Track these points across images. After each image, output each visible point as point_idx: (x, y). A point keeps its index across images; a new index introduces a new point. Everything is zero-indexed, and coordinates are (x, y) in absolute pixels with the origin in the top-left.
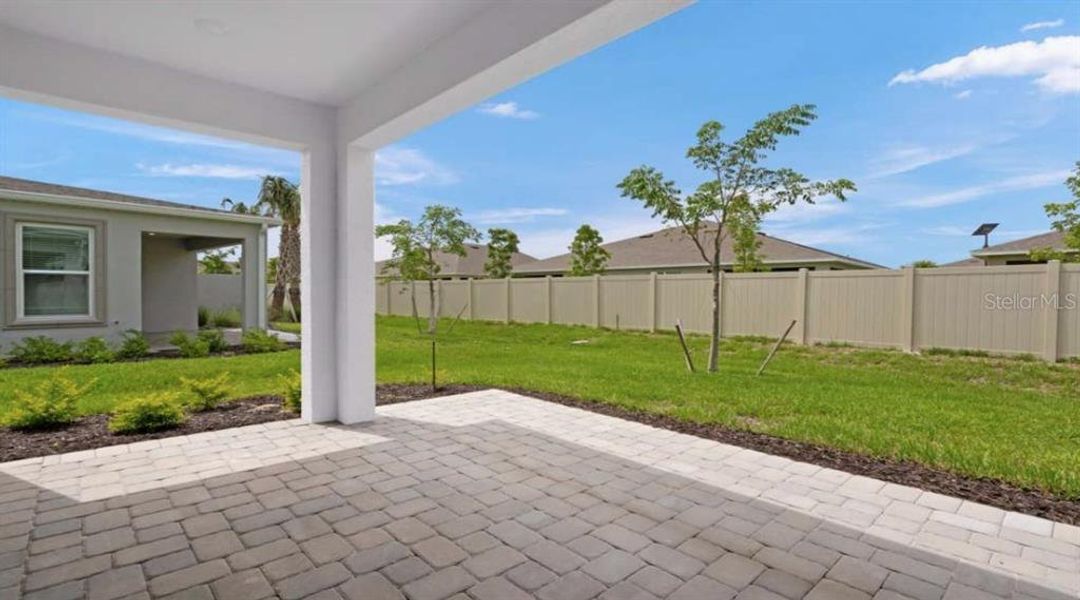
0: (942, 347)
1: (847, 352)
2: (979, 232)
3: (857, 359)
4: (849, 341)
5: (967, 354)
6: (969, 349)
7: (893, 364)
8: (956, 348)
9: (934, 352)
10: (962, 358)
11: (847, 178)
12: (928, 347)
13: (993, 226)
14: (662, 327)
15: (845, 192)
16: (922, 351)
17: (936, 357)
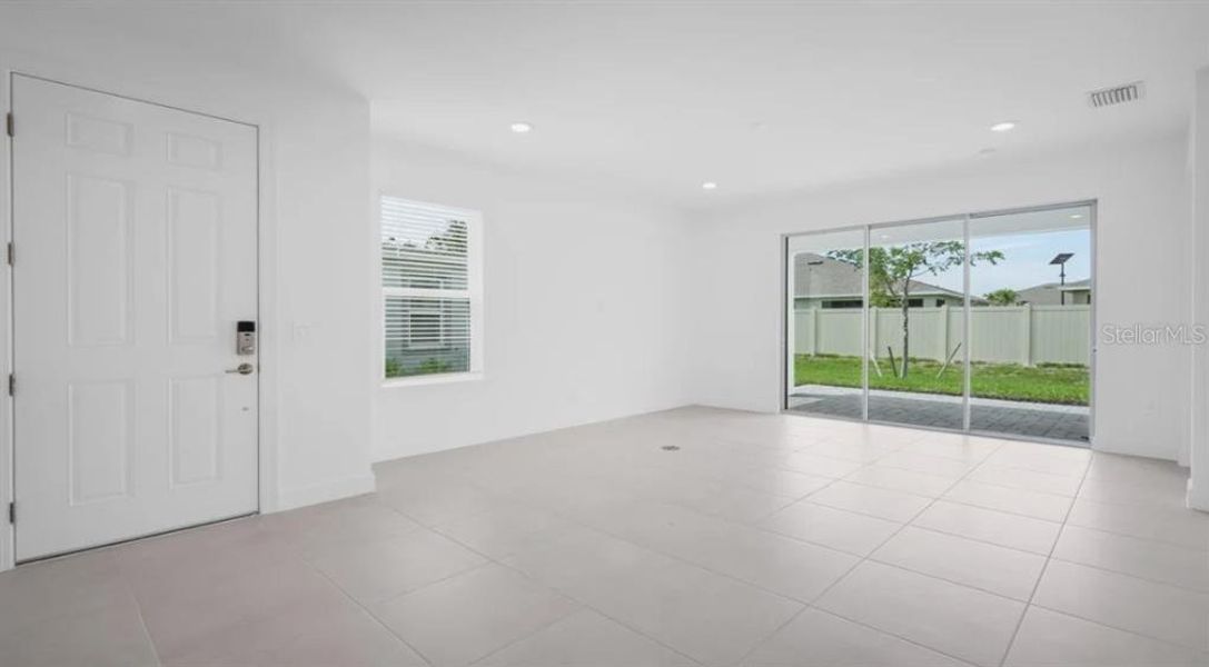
0: (1052, 362)
1: (982, 367)
2: (1056, 261)
3: (991, 372)
4: (983, 360)
5: (1069, 366)
6: (1072, 362)
7: (1019, 374)
8: (1061, 362)
9: (1047, 365)
10: (1067, 369)
11: (998, 249)
12: (1041, 361)
13: (1069, 256)
14: (822, 351)
15: (995, 259)
16: (1038, 365)
17: (1048, 369)
